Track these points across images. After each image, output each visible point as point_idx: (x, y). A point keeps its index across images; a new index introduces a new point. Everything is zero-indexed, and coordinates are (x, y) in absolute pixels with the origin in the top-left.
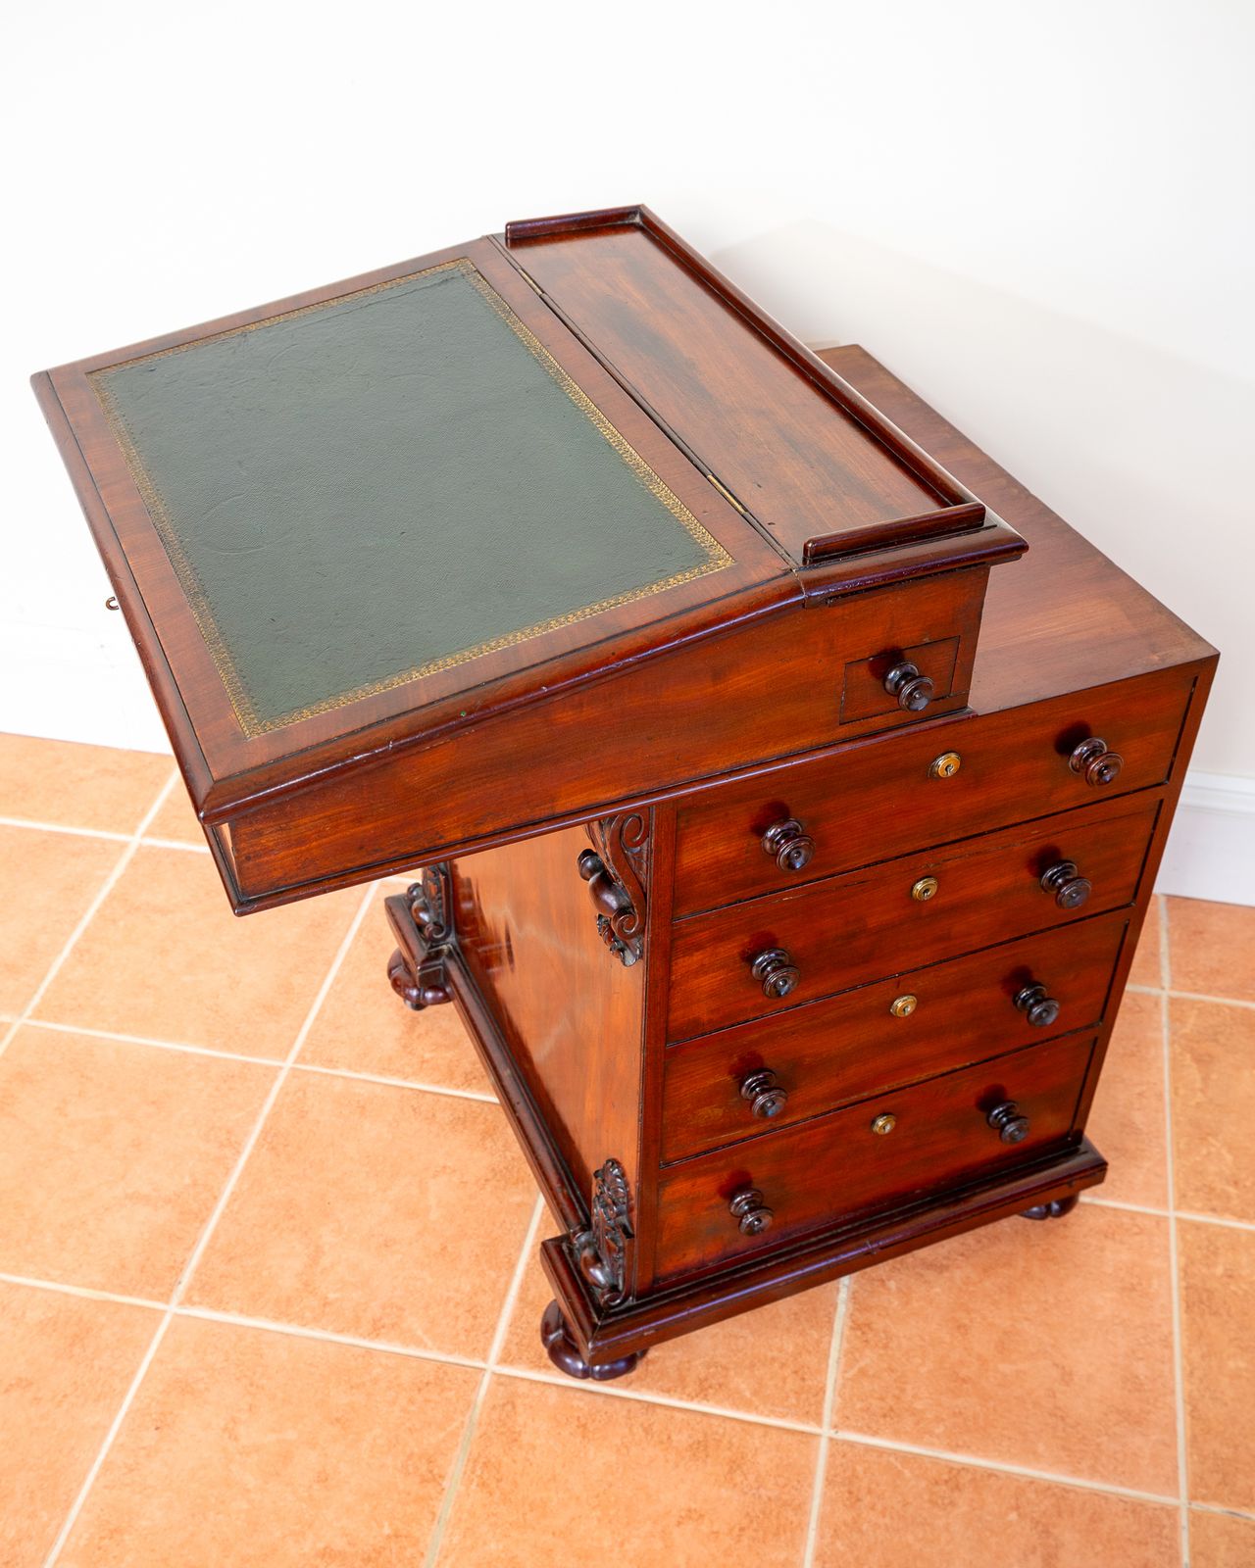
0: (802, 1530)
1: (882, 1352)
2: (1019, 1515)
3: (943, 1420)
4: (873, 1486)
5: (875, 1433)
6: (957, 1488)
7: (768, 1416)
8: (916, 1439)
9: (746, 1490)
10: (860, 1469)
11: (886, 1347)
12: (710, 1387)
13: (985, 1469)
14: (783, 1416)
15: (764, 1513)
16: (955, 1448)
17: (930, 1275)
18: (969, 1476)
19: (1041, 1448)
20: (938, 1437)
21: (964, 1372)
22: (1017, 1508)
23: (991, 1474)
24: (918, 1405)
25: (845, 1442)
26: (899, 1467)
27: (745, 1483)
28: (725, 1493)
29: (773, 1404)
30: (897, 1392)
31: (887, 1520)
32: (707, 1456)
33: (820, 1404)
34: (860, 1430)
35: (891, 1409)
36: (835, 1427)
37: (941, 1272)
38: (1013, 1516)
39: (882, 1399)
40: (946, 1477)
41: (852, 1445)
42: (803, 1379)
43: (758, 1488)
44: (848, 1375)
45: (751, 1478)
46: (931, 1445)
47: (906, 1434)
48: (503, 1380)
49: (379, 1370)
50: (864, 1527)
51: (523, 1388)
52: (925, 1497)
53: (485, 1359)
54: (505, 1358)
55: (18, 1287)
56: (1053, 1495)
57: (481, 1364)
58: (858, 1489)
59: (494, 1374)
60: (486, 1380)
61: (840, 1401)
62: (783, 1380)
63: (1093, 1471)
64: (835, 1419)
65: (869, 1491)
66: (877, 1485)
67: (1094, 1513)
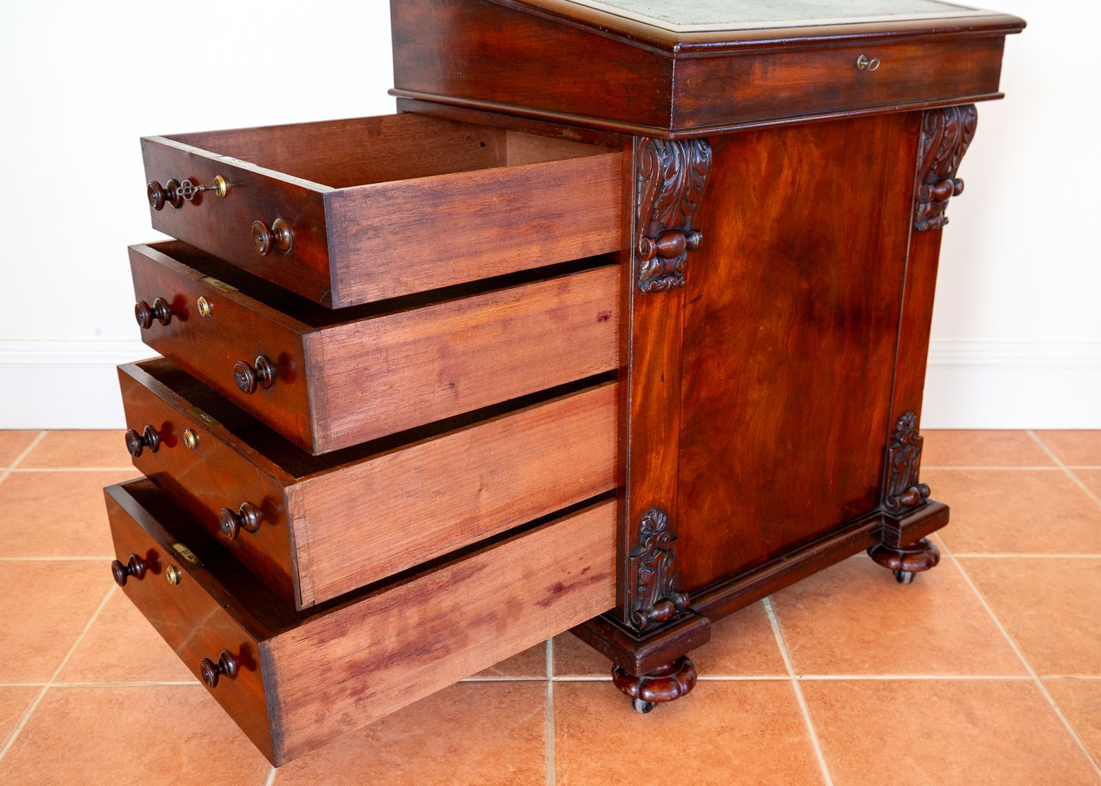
0: (803, 725)
1: (810, 636)
2: (939, 697)
3: (865, 661)
4: (839, 698)
5: (826, 673)
6: (892, 690)
7: (752, 675)
8: (854, 672)
9: (756, 712)
10: (825, 691)
11: (811, 634)
12: (707, 667)
13: (906, 680)
14: (762, 674)
15: (773, 721)
16: (881, 673)
17: (821, 599)
18: (897, 685)
19: (934, 665)
20: (867, 669)
21: (867, 638)
22: (936, 695)
23: (910, 681)
24: (847, 657)
25: (808, 681)
26: (850, 686)
27: (753, 709)
28: (742, 715)
29: (752, 670)
30: (830, 653)
31: (856, 712)
32: (721, 700)
33: (783, 665)
34: (816, 673)
35: (831, 661)
36: (799, 674)
37: (828, 597)
38: (935, 699)
39: (822, 657)
40: (883, 687)
41: (814, 681)
42: (766, 656)
43: (763, 710)
44: (795, 648)
45: (757, 706)
46: (865, 673)
47: (846, 670)
48: (562, 683)
49: (471, 690)
50: (843, 718)
51: (578, 686)
52: (875, 698)
53: (545, 675)
54: (558, 672)
55: (178, 686)
56: (954, 685)
57: (542, 678)
58: (830, 700)
59: (554, 681)
60: (550, 685)
61: (795, 662)
62: (754, 658)
63: (972, 672)
64: (796, 670)
65: (837, 701)
66: (841, 697)
67: (986, 691)
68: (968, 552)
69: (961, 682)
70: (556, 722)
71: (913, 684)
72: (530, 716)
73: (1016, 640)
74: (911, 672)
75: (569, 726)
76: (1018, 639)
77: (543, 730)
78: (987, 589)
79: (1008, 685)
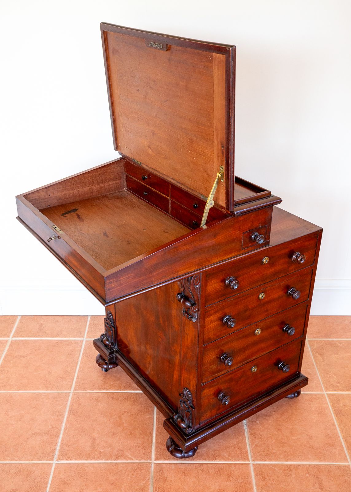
0: (252, 489)
1: (260, 439)
2: (309, 474)
3: (282, 454)
4: (268, 474)
5: (265, 460)
6: (291, 470)
7: (234, 461)
8: (276, 460)
9: (234, 481)
10: (263, 470)
11: (261, 438)
12: (216, 456)
13: (297, 464)
14: (238, 460)
15: (241, 486)
16: (287, 460)
17: (267, 418)
18: (293, 467)
19: (310, 456)
20: (282, 458)
21: (283, 441)
22: (308, 473)
23: (299, 465)
24: (274, 451)
25: (257, 464)
26: (274, 468)
27: (233, 480)
28: (228, 483)
29: (235, 458)
30: (267, 449)
31: (275, 482)
32: (221, 474)
33: (247, 455)
34: (260, 460)
35: (267, 454)
36: (253, 461)
37: (270, 417)
38: (307, 475)
39: (264, 451)
40: (287, 468)
41: (259, 464)
42: (241, 450)
43: (237, 480)
44: (253, 446)
45: (235, 478)
46: (281, 461)
47: (273, 459)
48: (157, 464)
49: (121, 468)
50: (269, 485)
51: (164, 466)
52: (283, 474)
53: (151, 460)
54: (156, 459)
55: (6, 464)
56: (316, 468)
57: (150, 462)
58: (265, 476)
59: (154, 463)
60: (153, 465)
61: (253, 454)
62: (236, 451)
63: (325, 460)
64: (253, 459)
65: (268, 476)
66: (269, 474)
67: (329, 470)
68: (332, 391)
69: (319, 466)
70: (154, 486)
71: (299, 467)
72: (144, 482)
73: (345, 442)
74: (299, 460)
75: (159, 488)
76: (346, 442)
77: (149, 490)
78: (338, 413)
79: (338, 468)
